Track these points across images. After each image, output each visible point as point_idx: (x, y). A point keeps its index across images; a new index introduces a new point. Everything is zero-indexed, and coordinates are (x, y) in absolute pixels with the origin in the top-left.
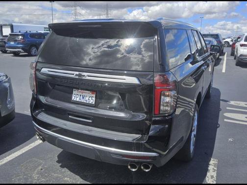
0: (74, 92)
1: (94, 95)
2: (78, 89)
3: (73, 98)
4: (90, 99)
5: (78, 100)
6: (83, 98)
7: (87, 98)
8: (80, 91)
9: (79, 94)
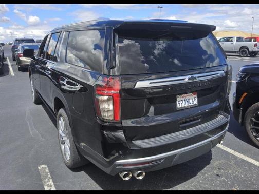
0: (178, 99)
1: (196, 96)
2: (181, 94)
3: (178, 105)
4: (193, 100)
5: (183, 105)
6: (187, 101)
7: (191, 101)
8: (183, 95)
9: (183, 99)
